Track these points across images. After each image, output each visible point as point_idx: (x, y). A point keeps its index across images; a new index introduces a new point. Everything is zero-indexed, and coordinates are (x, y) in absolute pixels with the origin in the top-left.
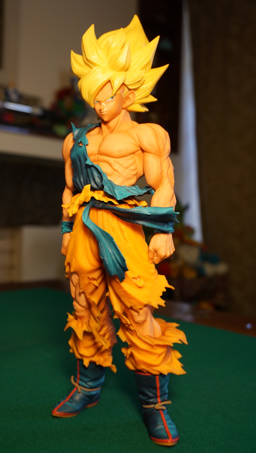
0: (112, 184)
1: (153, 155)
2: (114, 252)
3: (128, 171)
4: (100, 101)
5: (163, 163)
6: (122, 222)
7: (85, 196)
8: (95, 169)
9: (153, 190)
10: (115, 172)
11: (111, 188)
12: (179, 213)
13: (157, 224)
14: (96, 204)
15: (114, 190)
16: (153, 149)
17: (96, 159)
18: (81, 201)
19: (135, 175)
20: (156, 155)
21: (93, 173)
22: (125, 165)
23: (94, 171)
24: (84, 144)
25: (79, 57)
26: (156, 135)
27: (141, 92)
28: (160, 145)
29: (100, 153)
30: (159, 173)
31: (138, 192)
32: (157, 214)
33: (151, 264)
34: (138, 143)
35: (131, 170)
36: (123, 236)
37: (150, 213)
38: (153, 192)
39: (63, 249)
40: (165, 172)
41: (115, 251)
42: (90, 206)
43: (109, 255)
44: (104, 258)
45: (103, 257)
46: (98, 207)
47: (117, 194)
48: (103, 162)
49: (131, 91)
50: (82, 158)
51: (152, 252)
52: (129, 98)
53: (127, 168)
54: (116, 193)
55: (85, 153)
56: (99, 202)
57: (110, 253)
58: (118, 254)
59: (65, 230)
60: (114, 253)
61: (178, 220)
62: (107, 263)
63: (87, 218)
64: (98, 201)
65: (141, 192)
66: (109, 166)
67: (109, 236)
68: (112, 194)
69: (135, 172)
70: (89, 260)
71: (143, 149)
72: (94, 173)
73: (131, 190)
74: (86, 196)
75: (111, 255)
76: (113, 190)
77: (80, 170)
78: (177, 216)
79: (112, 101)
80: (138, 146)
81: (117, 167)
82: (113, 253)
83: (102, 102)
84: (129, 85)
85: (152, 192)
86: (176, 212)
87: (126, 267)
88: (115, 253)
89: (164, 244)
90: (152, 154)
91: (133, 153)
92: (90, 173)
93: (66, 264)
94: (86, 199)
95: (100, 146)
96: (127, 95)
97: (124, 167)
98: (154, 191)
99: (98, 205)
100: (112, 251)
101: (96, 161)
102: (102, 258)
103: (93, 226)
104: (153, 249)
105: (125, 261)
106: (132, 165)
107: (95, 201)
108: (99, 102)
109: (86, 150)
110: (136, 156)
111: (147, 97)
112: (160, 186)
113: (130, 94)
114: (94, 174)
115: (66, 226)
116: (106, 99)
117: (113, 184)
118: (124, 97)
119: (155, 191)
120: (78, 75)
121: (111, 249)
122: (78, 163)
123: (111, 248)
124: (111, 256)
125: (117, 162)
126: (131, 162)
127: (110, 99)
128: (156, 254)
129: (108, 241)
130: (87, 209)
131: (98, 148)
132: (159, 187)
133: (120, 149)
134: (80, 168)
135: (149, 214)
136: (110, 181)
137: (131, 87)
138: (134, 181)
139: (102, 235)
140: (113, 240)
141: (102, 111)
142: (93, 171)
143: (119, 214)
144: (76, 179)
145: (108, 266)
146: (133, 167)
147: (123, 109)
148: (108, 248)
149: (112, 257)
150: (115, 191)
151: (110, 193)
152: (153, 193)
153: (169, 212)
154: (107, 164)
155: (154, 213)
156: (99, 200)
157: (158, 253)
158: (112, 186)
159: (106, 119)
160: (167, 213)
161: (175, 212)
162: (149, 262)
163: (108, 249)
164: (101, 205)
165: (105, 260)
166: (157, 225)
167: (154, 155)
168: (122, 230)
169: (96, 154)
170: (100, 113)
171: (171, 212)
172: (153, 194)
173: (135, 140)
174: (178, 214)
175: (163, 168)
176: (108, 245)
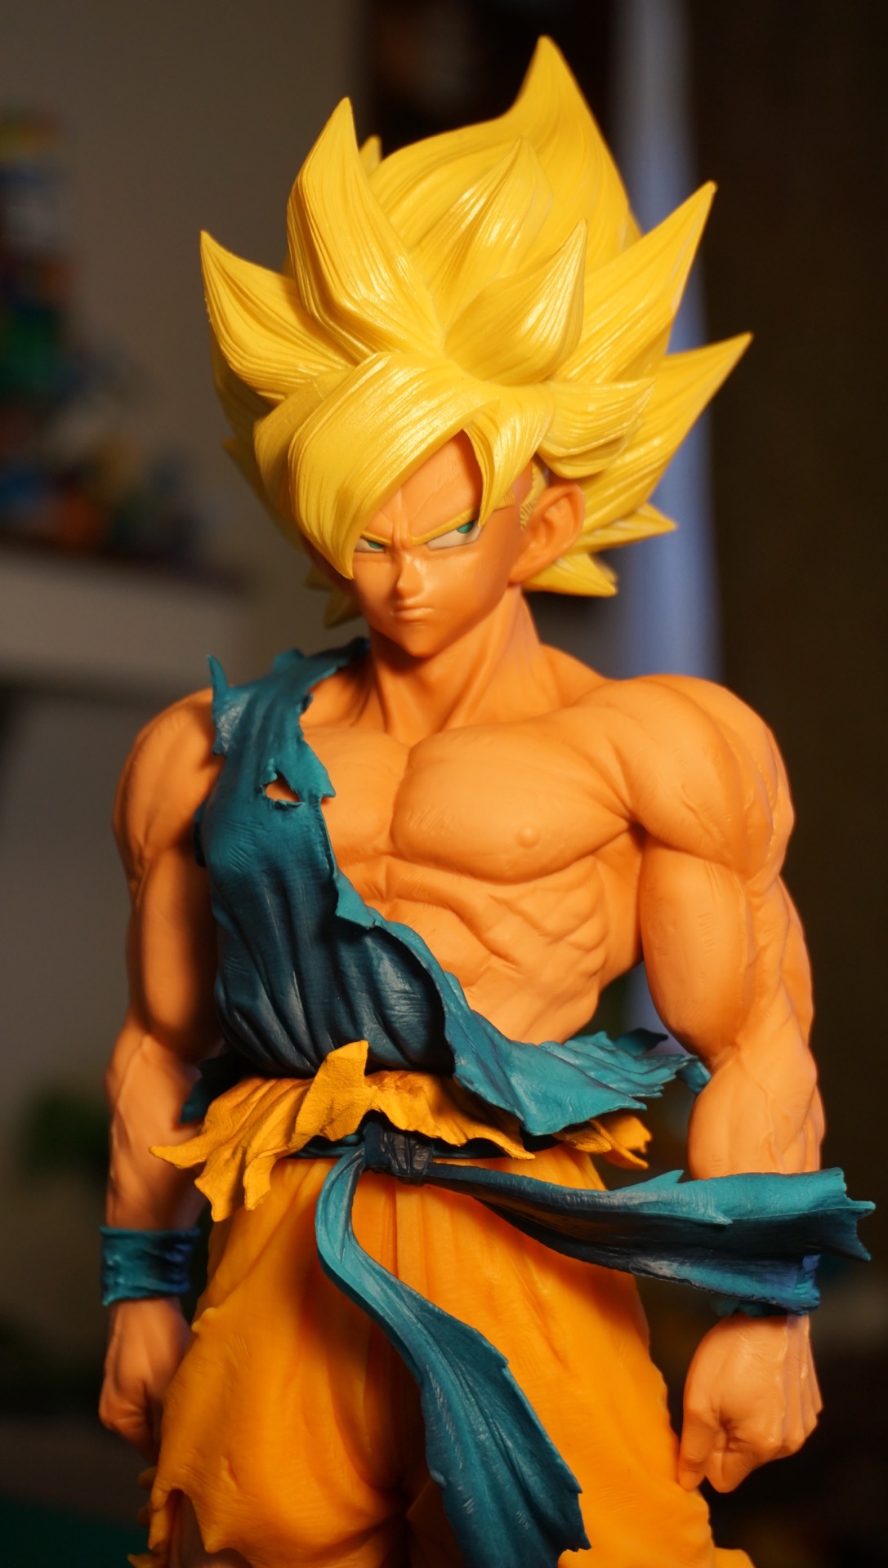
0: (492, 1041)
1: (707, 863)
2: (502, 1440)
3: (564, 952)
4: (398, 544)
5: (759, 908)
6: (543, 1263)
7: (331, 1108)
8: (384, 949)
9: (700, 1064)
10: (495, 962)
11: (493, 1067)
12: (871, 1205)
13: (752, 1268)
14: (395, 1156)
15: (508, 1073)
16: (707, 831)
17: (382, 882)
18: (304, 1134)
19: (595, 973)
20: (724, 863)
21: (378, 973)
22: (553, 923)
23: (381, 959)
24: (305, 794)
25: (263, 283)
26: (726, 751)
27: (612, 491)
28: (746, 807)
29: (403, 849)
30: (742, 969)
31: (628, 1080)
32: (764, 1216)
33: (688, 1490)
34: (625, 793)
35: (578, 946)
36: (548, 1339)
37: (726, 1213)
38: (702, 1075)
39: (108, 1395)
40: (769, 959)
41: (511, 1436)
42: (355, 1165)
43: (475, 1458)
44: (451, 1479)
45: (445, 1474)
46: (405, 1172)
47: (525, 1100)
48: (423, 901)
49: (557, 492)
50: (298, 877)
51: (706, 1426)
52: (548, 524)
53: (557, 938)
54: (520, 1091)
55: (319, 848)
56: (413, 1142)
57: (479, 1446)
58: (532, 1454)
59: (130, 1283)
60: (506, 1447)
61: (865, 1245)
62: (469, 1506)
63: (343, 1240)
64: (402, 1138)
65: (645, 1080)
66: (463, 930)
67: (481, 1345)
68: (506, 1101)
69: (594, 961)
70: (325, 1481)
71: (652, 826)
72: (381, 970)
73: (591, 1069)
74: (336, 1106)
75: (485, 1455)
76: (502, 1074)
77: (282, 946)
78: (859, 1222)
79: (465, 546)
80: (623, 811)
81: (504, 932)
82: (497, 1445)
83: (405, 548)
84: (560, 459)
85: (697, 1072)
86: (857, 1202)
87: (580, 1529)
88: (509, 1444)
89: (778, 1379)
90: (701, 861)
91: (593, 851)
92: (353, 972)
93: (159, 1496)
94: (332, 1121)
95: (400, 805)
96: (537, 510)
97: (544, 933)
98: (705, 1072)
99: (410, 1161)
100: (493, 1436)
101: (382, 897)
102: (440, 1478)
103: (382, 1289)
104: (713, 1411)
105: (574, 1491)
106: (585, 918)
107: (385, 1139)
108: (390, 550)
109: (323, 829)
110: (602, 868)
111: (629, 514)
112: (739, 1040)
113: (555, 502)
114: (382, 978)
115: (142, 1256)
116: (435, 532)
117: (496, 1037)
118: (525, 519)
119: (712, 1069)
120: (255, 385)
121: (488, 1424)
122: (270, 901)
123: (486, 1418)
124: (486, 1465)
125: (509, 906)
126: (580, 900)
127: (457, 537)
128: (721, 1439)
129: (470, 1374)
130: (338, 1185)
131: (389, 815)
132: (733, 1044)
133: (528, 833)
134: (278, 933)
135: (722, 1219)
136: (476, 1018)
137: (568, 471)
138: (585, 1007)
139: (431, 1340)
140: (505, 1372)
141: (409, 602)
142: (375, 962)
143: (548, 1217)
144: (254, 995)
145: (474, 1526)
146: (586, 934)
147: (511, 584)
148: (467, 1416)
149: (494, 1467)
150: (514, 1081)
151: (492, 1097)
152: (700, 1081)
153: (821, 1205)
154: (448, 917)
155: (744, 1215)
156: (411, 1129)
157: (739, 1434)
158: (497, 1050)
159: (417, 643)
160: (815, 1207)
161: (849, 1200)
162: (677, 1481)
163: (471, 1425)
164: (421, 1159)
165: (460, 1492)
166: (750, 1274)
167: (714, 866)
168: (539, 1307)
169: (378, 854)
170: (392, 613)
171: (836, 1204)
172: (703, 1086)
173: (604, 775)
174: (867, 1211)
175: (762, 940)
176: (470, 1396)
